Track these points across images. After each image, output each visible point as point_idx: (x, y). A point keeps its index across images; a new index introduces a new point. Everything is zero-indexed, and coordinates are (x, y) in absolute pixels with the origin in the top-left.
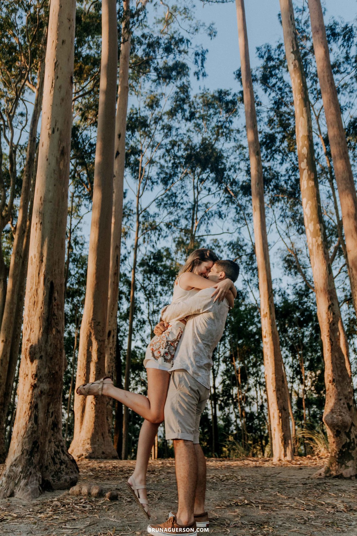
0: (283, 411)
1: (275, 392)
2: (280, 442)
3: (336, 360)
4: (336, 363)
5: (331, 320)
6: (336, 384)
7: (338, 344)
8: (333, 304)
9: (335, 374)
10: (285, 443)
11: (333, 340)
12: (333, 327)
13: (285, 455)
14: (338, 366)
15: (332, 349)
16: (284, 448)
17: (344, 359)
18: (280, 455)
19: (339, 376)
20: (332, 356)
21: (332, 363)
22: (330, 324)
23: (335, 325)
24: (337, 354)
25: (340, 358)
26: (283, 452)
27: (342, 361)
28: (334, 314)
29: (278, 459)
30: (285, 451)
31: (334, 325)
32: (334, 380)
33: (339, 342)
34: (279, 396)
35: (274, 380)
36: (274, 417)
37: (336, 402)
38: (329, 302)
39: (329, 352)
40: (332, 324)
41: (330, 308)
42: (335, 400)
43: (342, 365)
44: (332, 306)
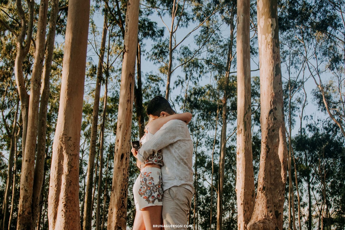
3: (271, 168)
4: (270, 171)
5: (271, 125)
6: (267, 192)
7: (275, 151)
8: (275, 109)
9: (267, 182)
11: (270, 147)
12: (273, 133)
14: (272, 174)
15: (267, 157)
17: (280, 167)
19: (271, 184)
21: (265, 170)
22: (269, 130)
23: (275, 132)
24: (272, 162)
25: (276, 165)
27: (277, 169)
28: (275, 119)
31: (273, 131)
32: (264, 188)
33: (277, 150)
37: (263, 209)
38: (271, 106)
39: (263, 160)
40: (271, 130)
41: (272, 113)
42: (263, 207)
43: (276, 172)
44: (274, 110)
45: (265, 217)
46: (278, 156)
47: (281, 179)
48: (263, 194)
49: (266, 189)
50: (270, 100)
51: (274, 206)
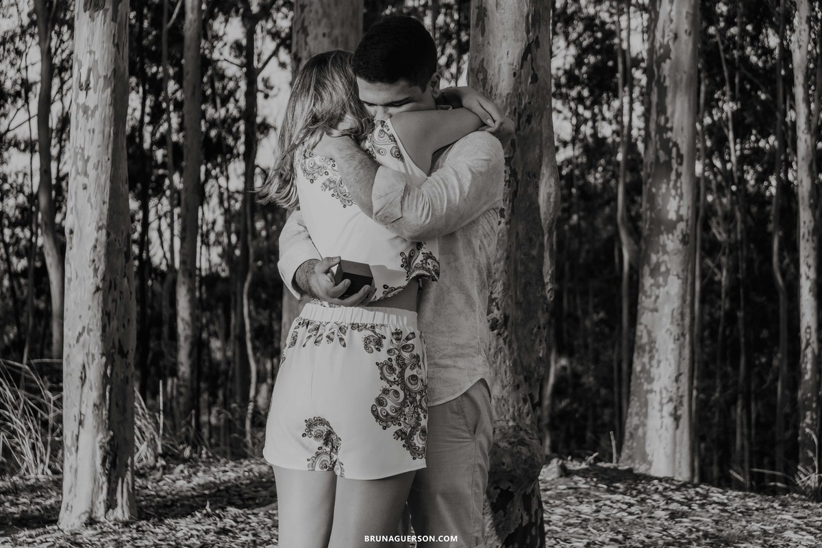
0: (117, 357)
1: (100, 295)
2: (99, 461)
3: (519, 248)
4: (516, 262)
5: (525, 101)
6: (511, 333)
7: (530, 190)
9: (512, 298)
10: (113, 464)
11: (519, 177)
12: (528, 129)
13: (111, 504)
14: (520, 268)
15: (513, 211)
16: (109, 481)
17: (542, 245)
18: (93, 503)
19: (518, 304)
20: (509, 232)
21: (508, 258)
22: (520, 116)
23: (534, 123)
24: (521, 227)
25: (530, 240)
26: (103, 496)
28: (535, 79)
29: (84, 518)
30: (112, 492)
31: (529, 121)
32: (506, 320)
33: (537, 187)
34: (111, 306)
35: (101, 250)
36: (83, 379)
37: (505, 394)
38: (528, 32)
39: (503, 220)
40: (524, 118)
41: (529, 56)
42: (504, 387)
43: (531, 265)
44: (533, 45)
45: (514, 420)
46: (538, 208)
47: (543, 285)
48: (501, 341)
49: (509, 324)
50: (526, 10)
51: (526, 379)
